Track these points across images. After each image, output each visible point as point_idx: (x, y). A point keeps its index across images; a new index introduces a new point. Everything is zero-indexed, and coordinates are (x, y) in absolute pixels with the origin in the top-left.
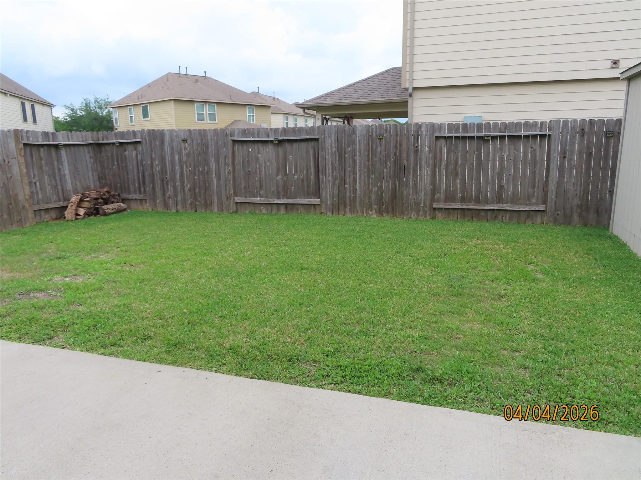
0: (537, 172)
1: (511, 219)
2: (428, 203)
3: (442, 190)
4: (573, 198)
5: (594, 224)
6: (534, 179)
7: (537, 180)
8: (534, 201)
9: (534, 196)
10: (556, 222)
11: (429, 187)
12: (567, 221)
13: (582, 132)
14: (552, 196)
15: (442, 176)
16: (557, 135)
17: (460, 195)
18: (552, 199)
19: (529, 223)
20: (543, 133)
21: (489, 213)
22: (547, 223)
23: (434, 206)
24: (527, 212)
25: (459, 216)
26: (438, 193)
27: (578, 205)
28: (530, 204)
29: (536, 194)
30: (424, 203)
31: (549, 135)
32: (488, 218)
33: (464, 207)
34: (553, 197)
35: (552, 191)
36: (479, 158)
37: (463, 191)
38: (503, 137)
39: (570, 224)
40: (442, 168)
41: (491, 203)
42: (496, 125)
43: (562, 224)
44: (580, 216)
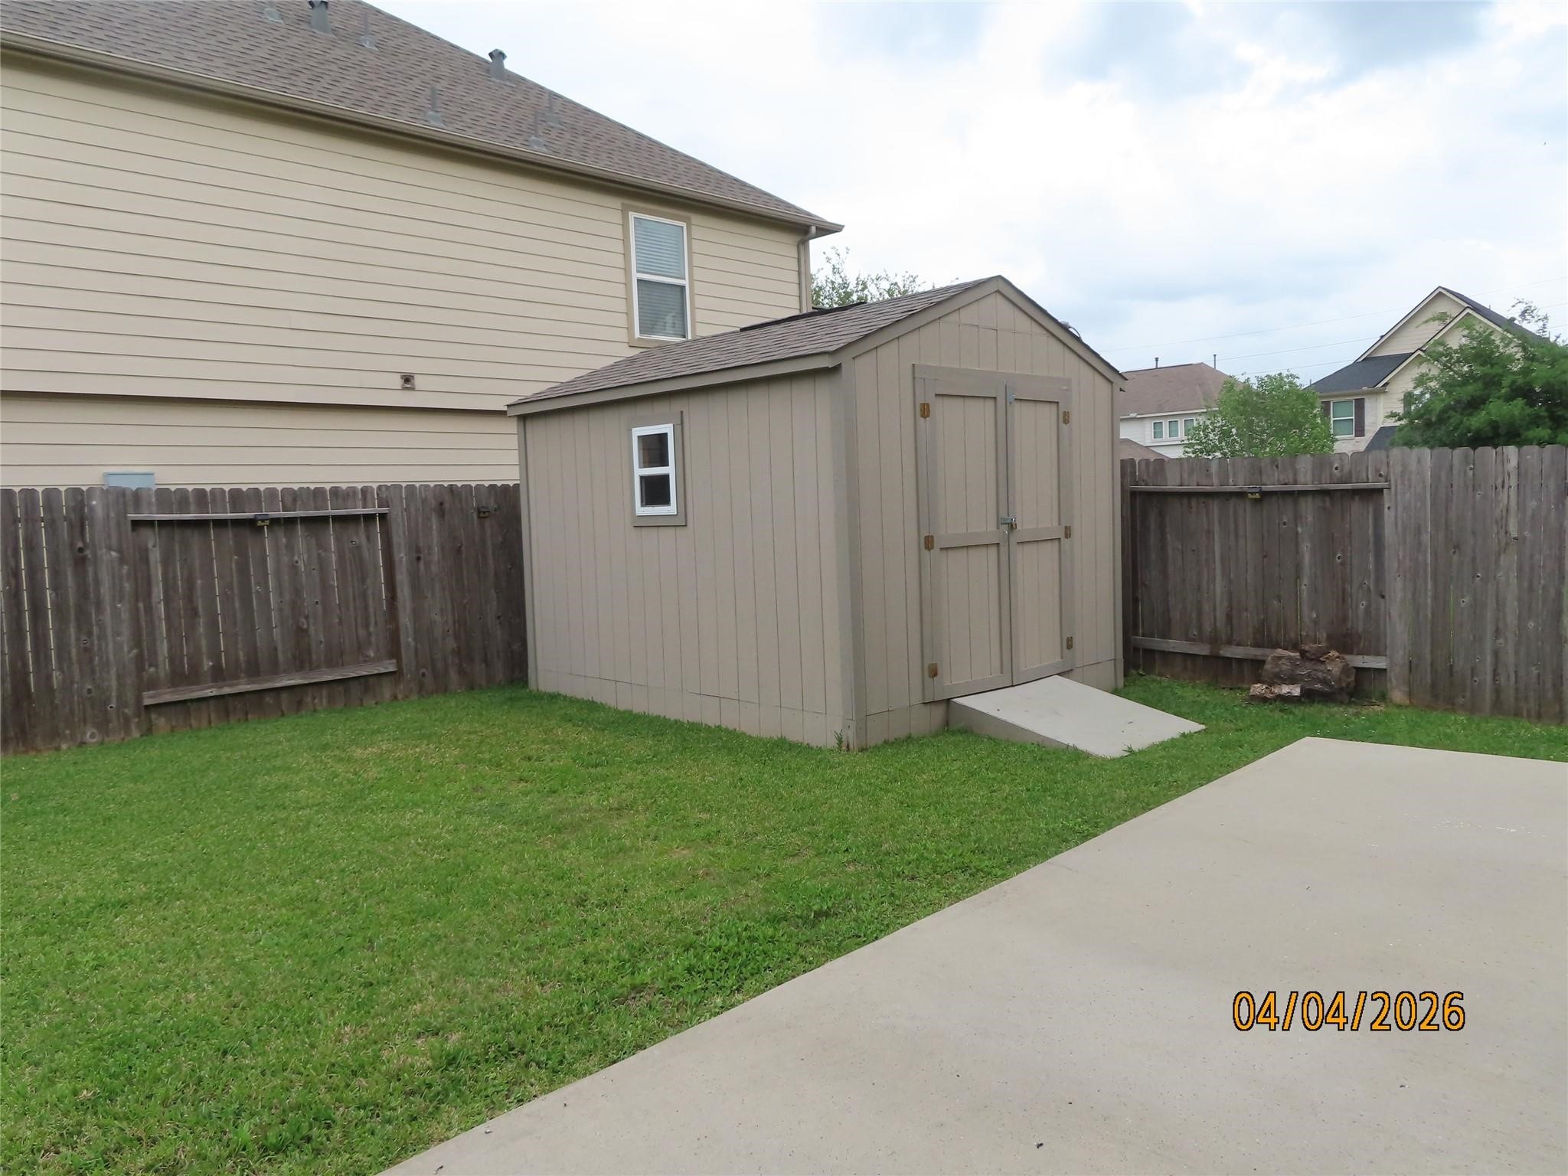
0: (370, 592)
1: (331, 700)
2: (130, 696)
3: (161, 658)
4: (444, 639)
5: (484, 683)
6: (366, 608)
7: (371, 610)
8: (372, 655)
9: (370, 643)
10: (422, 690)
11: (129, 652)
12: (442, 687)
13: (441, 509)
14: (407, 639)
15: (157, 622)
16: (400, 513)
17: (211, 664)
18: (408, 644)
19: (370, 702)
20: (368, 511)
21: (284, 696)
22: (406, 697)
23: (147, 702)
24: (362, 680)
25: (213, 716)
26: (150, 666)
27: (453, 649)
28: (365, 661)
29: (373, 639)
30: (119, 697)
31: (383, 516)
32: (284, 708)
33: (227, 690)
34: (410, 640)
35: (407, 628)
36: (243, 570)
37: (215, 654)
38: (291, 521)
39: (446, 690)
40: (154, 600)
41: (285, 671)
42: (272, 493)
43: (432, 693)
44: (461, 672)
